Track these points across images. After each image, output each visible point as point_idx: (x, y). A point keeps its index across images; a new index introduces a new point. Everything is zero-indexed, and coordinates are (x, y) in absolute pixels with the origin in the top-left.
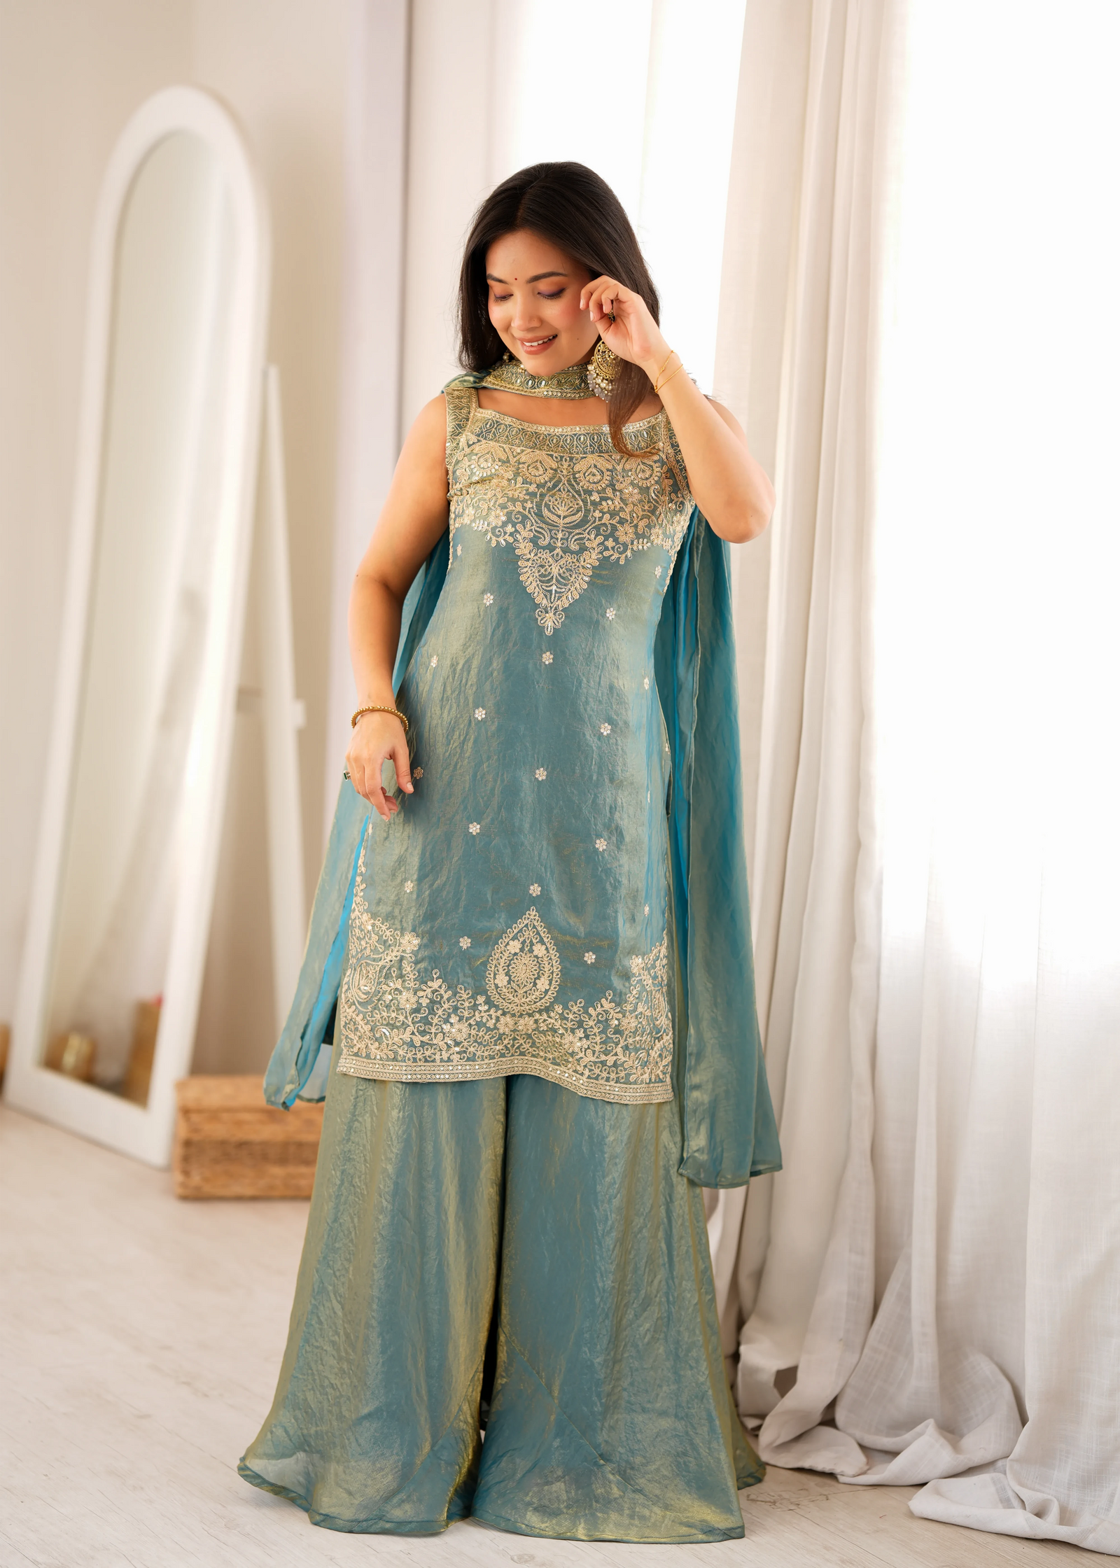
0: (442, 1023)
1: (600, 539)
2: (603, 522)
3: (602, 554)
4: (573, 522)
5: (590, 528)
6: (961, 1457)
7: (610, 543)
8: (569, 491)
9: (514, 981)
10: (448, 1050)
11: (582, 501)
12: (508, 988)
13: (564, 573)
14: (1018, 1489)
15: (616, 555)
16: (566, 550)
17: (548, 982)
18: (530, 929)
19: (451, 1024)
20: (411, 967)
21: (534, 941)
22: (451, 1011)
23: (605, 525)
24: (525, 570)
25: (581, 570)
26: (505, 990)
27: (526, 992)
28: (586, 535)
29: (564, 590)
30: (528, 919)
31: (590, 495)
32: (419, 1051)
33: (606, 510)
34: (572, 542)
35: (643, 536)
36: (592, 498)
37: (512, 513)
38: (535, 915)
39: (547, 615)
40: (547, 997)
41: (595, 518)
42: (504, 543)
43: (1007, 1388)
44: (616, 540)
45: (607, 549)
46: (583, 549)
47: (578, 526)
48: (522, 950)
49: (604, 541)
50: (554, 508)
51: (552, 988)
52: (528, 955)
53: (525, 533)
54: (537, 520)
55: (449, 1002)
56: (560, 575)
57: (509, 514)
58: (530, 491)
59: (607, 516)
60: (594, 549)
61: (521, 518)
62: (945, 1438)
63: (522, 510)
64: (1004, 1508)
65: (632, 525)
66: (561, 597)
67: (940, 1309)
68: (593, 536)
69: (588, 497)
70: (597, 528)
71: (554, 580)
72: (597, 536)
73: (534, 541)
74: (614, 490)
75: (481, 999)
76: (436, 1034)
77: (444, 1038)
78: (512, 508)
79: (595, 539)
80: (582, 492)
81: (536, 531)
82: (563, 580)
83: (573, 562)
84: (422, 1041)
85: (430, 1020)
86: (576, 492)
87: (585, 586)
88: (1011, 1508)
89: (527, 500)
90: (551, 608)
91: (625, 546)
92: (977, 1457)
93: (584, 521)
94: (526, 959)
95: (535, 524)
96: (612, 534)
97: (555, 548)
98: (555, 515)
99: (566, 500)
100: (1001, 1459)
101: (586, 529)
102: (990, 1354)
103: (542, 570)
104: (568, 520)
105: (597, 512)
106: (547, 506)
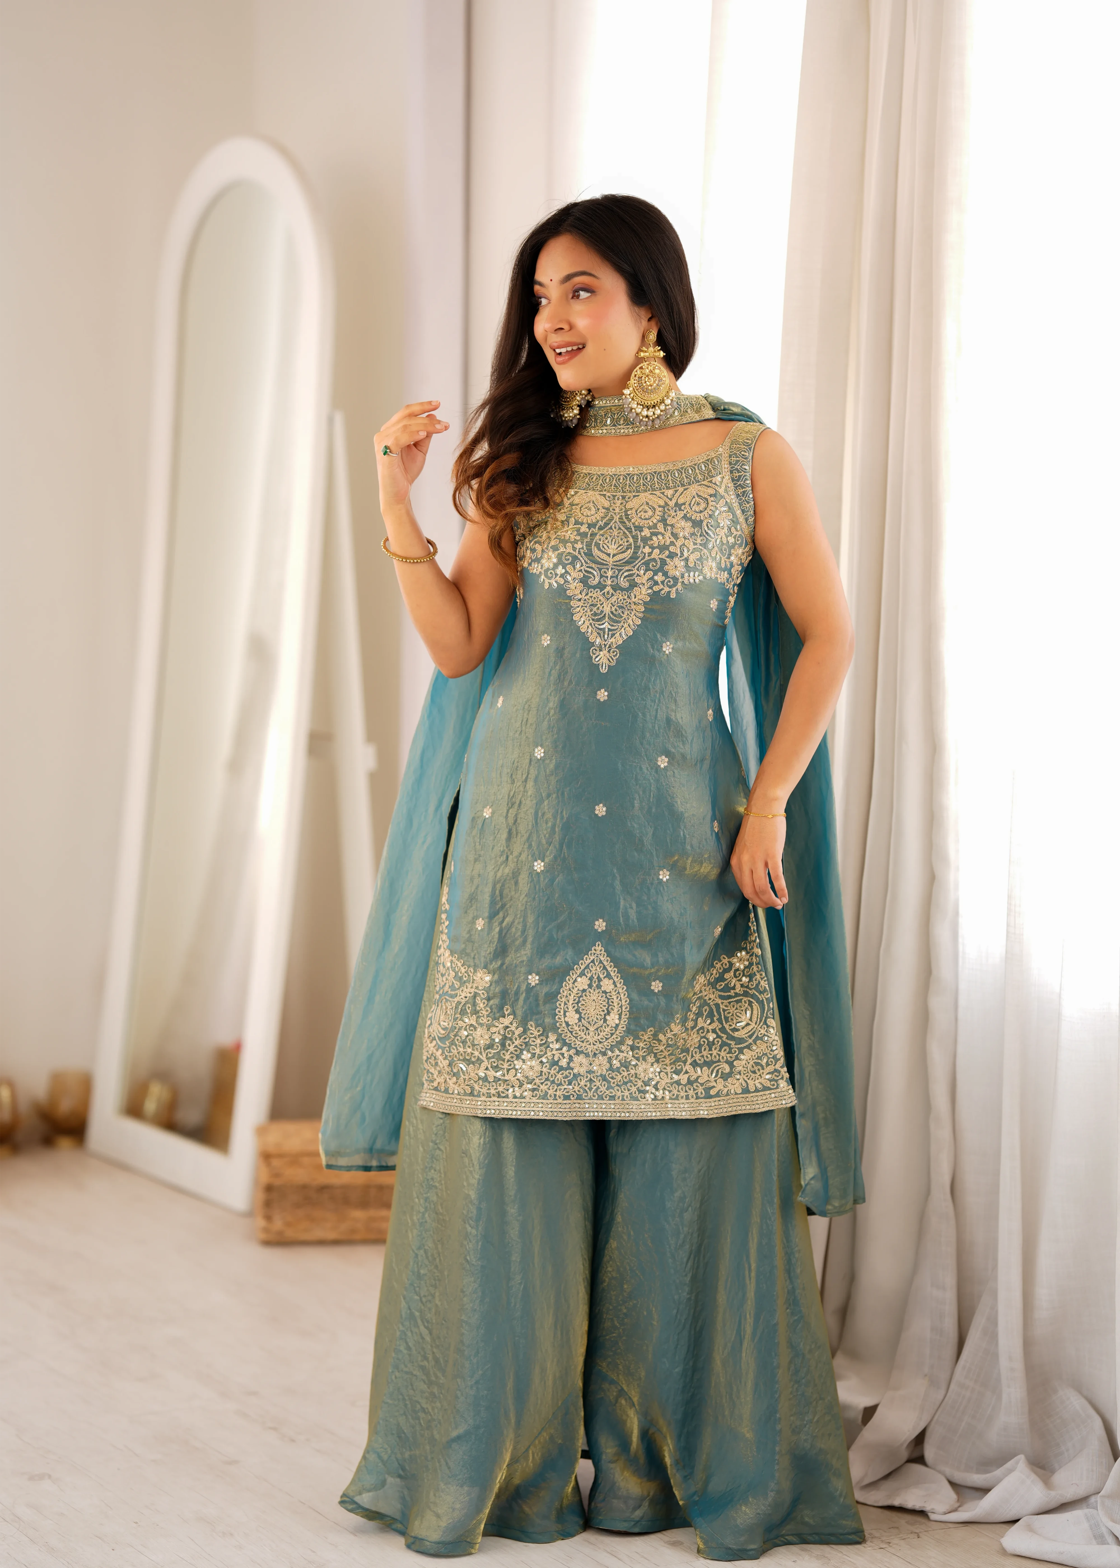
0: (514, 1059)
1: (650, 574)
2: (652, 557)
3: (652, 589)
4: (622, 560)
5: (639, 564)
6: (1053, 1493)
7: (659, 578)
8: (620, 528)
9: (584, 1018)
10: (520, 1086)
11: (633, 537)
12: (579, 1025)
13: (616, 610)
14: (1110, 1525)
15: (667, 589)
16: (617, 587)
17: (617, 1017)
18: (597, 964)
19: (524, 1061)
20: (484, 1003)
21: (602, 976)
22: (523, 1047)
23: (654, 560)
24: (578, 609)
25: (633, 607)
26: (576, 1028)
27: (597, 1029)
28: (635, 571)
29: (616, 627)
30: (594, 954)
31: (641, 531)
32: (493, 1086)
33: (656, 545)
34: (622, 579)
35: (695, 569)
36: (643, 534)
37: (562, 554)
38: (601, 951)
39: (601, 653)
40: (617, 1032)
41: (645, 554)
42: (555, 585)
43: (1098, 1423)
44: (665, 574)
45: (656, 583)
46: (633, 585)
47: (628, 563)
48: (590, 986)
49: (653, 576)
50: (603, 547)
51: (622, 1022)
52: (597, 991)
53: (575, 574)
54: (586, 560)
55: (520, 1039)
56: (612, 613)
57: (559, 557)
58: (581, 531)
59: (657, 551)
60: (644, 584)
61: (571, 559)
62: (1036, 1473)
63: (572, 551)
64: (1098, 1544)
65: (682, 558)
66: (614, 634)
67: (1028, 1344)
68: (642, 572)
69: (639, 533)
70: (647, 564)
71: (607, 618)
72: (646, 571)
73: (584, 581)
74: (666, 525)
75: (552, 1038)
76: (508, 1070)
77: (516, 1074)
78: (562, 549)
79: (644, 574)
80: (633, 528)
81: (586, 571)
82: (615, 619)
83: (624, 599)
84: (495, 1077)
85: (502, 1055)
86: (627, 529)
87: (639, 622)
88: (1105, 1544)
89: (578, 541)
90: (605, 646)
91: (675, 579)
92: (1069, 1494)
93: (634, 557)
94: (594, 995)
95: (584, 564)
96: (662, 568)
97: (605, 586)
98: (605, 553)
99: (616, 537)
100: (1094, 1494)
101: (635, 565)
102: (1079, 1388)
103: (595, 609)
104: (616, 558)
105: (647, 547)
106: (598, 545)
